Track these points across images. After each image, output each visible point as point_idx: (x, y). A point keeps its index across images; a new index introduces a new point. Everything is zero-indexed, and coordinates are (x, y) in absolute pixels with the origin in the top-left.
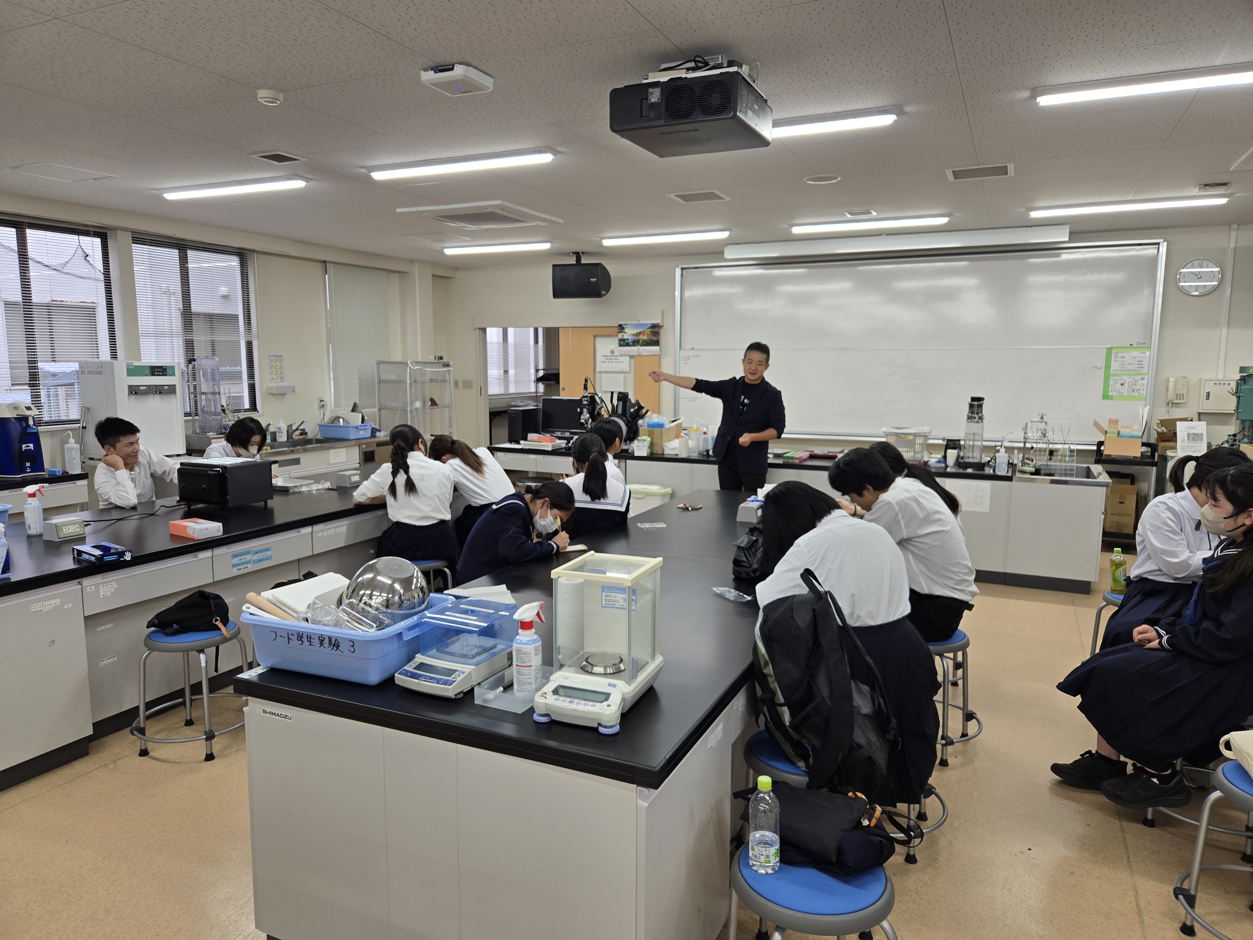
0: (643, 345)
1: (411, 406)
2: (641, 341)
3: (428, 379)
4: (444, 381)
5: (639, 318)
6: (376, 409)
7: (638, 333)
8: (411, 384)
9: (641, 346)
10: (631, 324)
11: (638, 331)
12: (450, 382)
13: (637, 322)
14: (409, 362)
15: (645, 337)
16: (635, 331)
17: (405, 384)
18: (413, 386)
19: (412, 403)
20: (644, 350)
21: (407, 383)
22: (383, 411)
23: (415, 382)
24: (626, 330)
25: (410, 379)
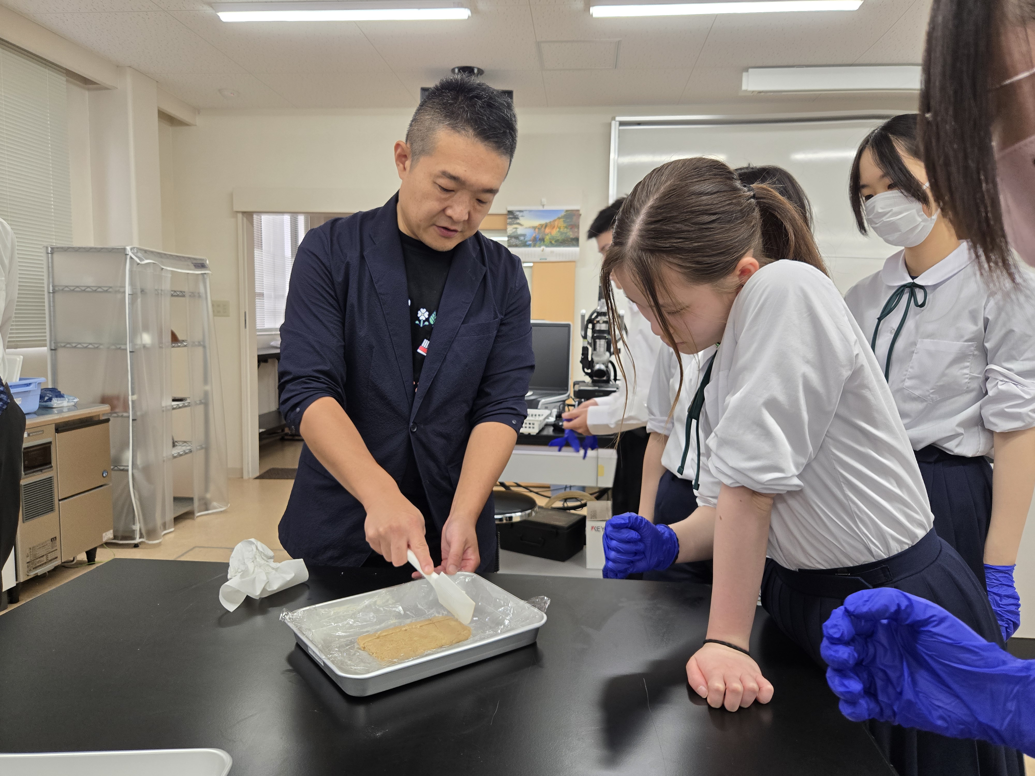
0: (551, 244)
1: (132, 341)
2: (547, 238)
3: (167, 286)
4: (195, 295)
5: (544, 200)
6: (45, 349)
7: (542, 225)
8: (133, 295)
9: (547, 246)
10: (530, 211)
11: (543, 222)
12: (206, 298)
13: (541, 208)
14: (128, 248)
15: (555, 232)
16: (537, 223)
17: (119, 296)
18: (139, 300)
19: (135, 332)
20: (552, 252)
21: (124, 292)
22: (61, 353)
23: (142, 291)
24: (521, 220)
25: (132, 284)
